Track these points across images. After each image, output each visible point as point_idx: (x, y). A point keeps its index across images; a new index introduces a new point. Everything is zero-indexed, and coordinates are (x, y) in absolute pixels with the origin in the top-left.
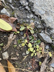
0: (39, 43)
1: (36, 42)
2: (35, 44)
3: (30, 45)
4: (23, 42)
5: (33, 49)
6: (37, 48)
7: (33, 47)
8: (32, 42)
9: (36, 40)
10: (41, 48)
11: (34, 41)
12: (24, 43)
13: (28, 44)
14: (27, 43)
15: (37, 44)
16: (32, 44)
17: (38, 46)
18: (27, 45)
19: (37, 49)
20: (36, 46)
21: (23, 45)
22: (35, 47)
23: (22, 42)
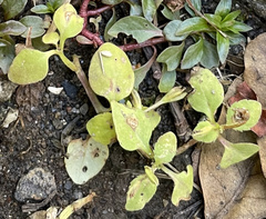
0: (223, 50)
1: (191, 39)
3: (113, 71)
4: (29, 29)
5: (156, 121)
7: (149, 90)
8: (144, 36)
9: (185, 14)
10: (254, 109)
12: (37, 43)
14: (73, 47)
15: (194, 55)
16: (138, 55)
17: (208, 87)
18: (74, 65)
20: (182, 78)
21: (31, 66)
22: (174, 94)
23: (16, 29)
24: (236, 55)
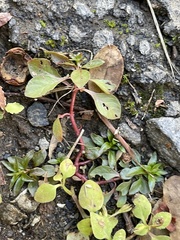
0: (152, 184)
1: (135, 178)
2: (123, 188)
3: (92, 196)
4: (46, 172)
6: (138, 214)
7: (112, 206)
9: (132, 164)
10: (166, 217)
11: (120, 169)
12: (50, 180)
13: (78, 185)
14: (70, 182)
15: (137, 187)
16: (106, 187)
17: (143, 205)
18: (71, 192)
19: (136, 221)
20: (130, 199)
21: (46, 193)
22: (125, 208)
23: (39, 172)
24: (159, 187)
